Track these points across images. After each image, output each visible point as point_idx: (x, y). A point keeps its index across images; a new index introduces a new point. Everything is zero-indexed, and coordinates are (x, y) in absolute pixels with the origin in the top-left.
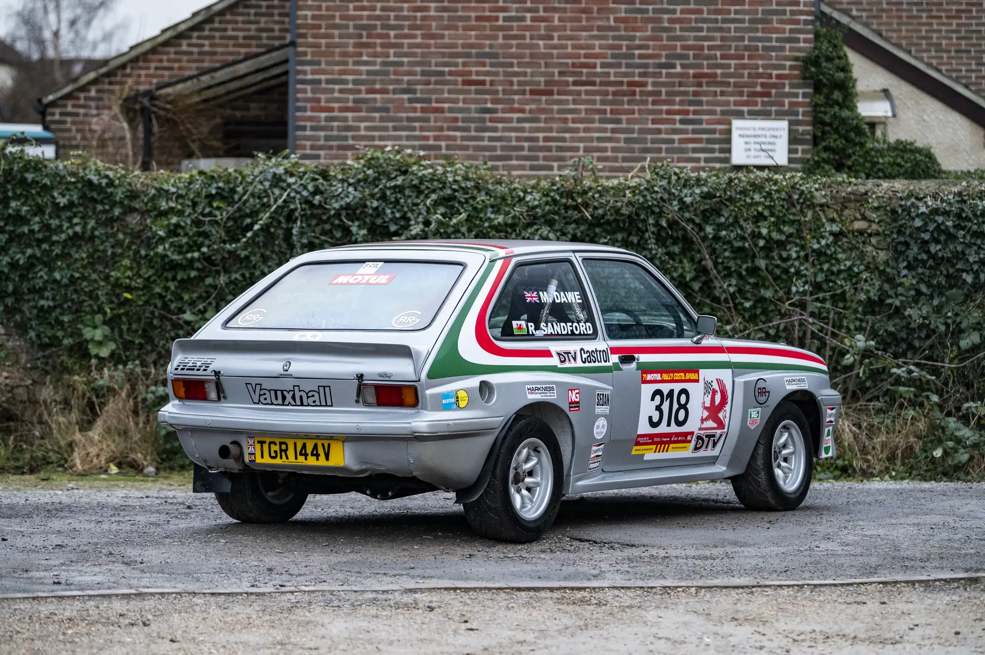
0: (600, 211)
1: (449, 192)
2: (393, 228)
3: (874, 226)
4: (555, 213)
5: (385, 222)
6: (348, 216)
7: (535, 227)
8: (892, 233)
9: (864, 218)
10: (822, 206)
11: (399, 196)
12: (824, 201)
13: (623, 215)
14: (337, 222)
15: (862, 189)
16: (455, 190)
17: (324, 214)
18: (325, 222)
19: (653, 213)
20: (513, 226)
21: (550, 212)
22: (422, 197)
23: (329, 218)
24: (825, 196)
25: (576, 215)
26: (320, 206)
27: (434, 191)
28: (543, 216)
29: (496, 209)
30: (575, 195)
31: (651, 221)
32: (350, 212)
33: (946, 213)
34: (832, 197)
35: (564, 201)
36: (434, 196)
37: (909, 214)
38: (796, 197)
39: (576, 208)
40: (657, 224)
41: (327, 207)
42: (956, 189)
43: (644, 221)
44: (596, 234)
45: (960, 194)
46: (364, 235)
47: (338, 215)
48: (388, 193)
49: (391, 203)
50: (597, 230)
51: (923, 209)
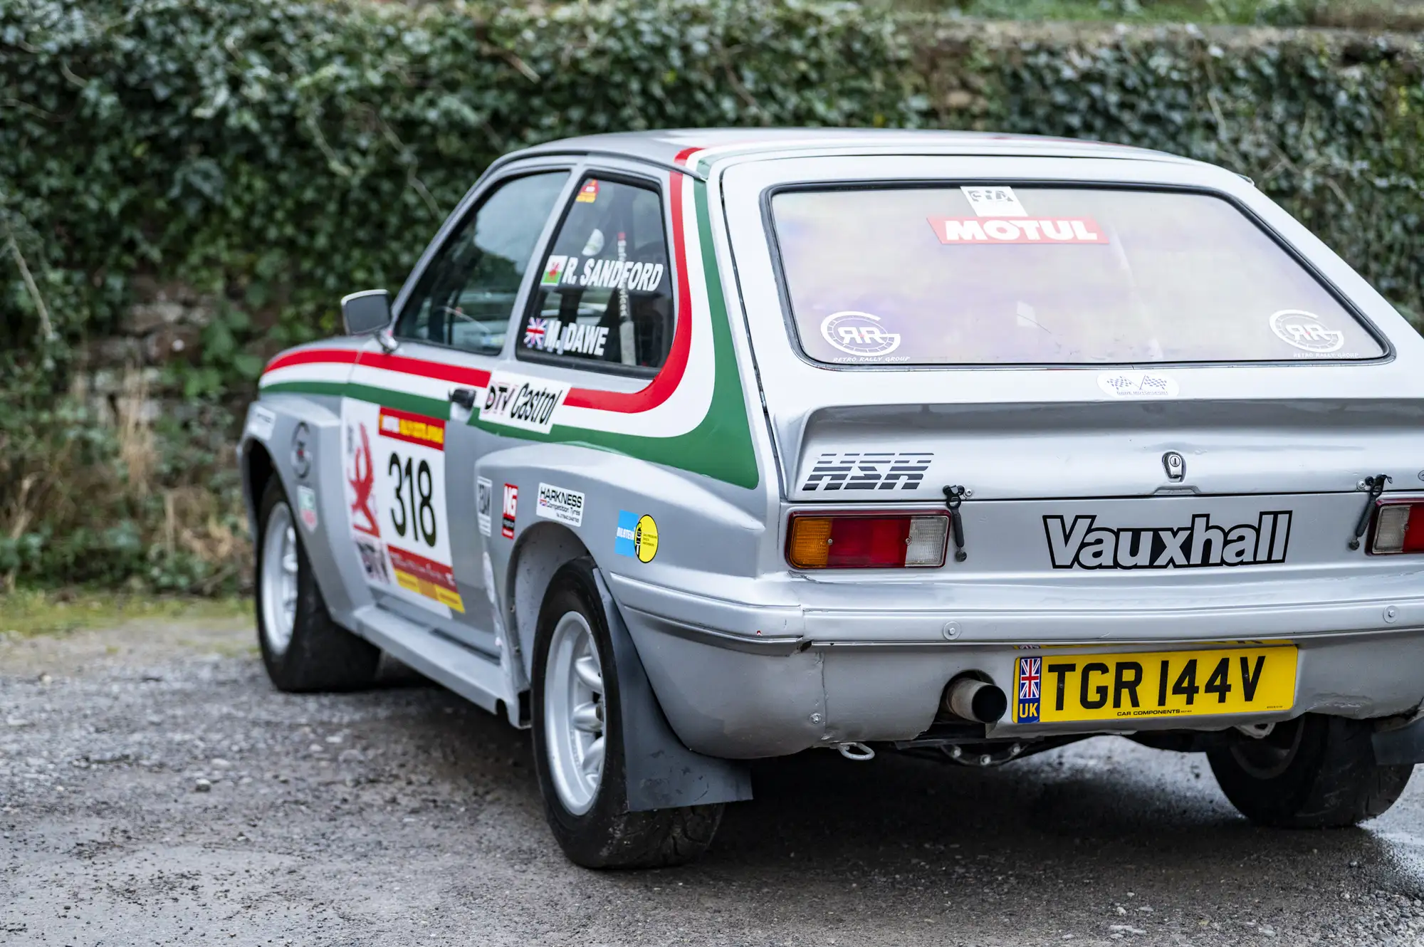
0: (546, 66)
1: (264, 24)
2: (162, 92)
3: (981, 104)
4: (463, 68)
5: (143, 80)
6: (75, 69)
7: (429, 94)
8: (1010, 112)
9: (965, 86)
10: (901, 64)
11: (171, 29)
12: (904, 54)
13: (585, 74)
14: (52, 79)
15: (961, 35)
16: (275, 22)
17: (24, 63)
18: (21, 79)
19: (636, 71)
20: (385, 92)
21: (452, 67)
22: (212, 33)
23: (33, 71)
24: (902, 47)
25: (503, 72)
26: (17, 48)
27: (233, 22)
28: (440, 73)
29: (351, 58)
30: (494, 36)
31: (635, 85)
32: (78, 59)
33: (1101, 78)
34: (916, 49)
35: (473, 45)
36: (238, 32)
37: (1041, 79)
38: (857, 46)
39: (496, 59)
40: (645, 92)
41: (31, 48)
42: (1107, 38)
43: (622, 86)
44: (533, 111)
45: (1117, 47)
46: (112, 107)
47: (54, 65)
48: (150, 22)
49: (156, 43)
50: (536, 102)
51: (1068, 73)
